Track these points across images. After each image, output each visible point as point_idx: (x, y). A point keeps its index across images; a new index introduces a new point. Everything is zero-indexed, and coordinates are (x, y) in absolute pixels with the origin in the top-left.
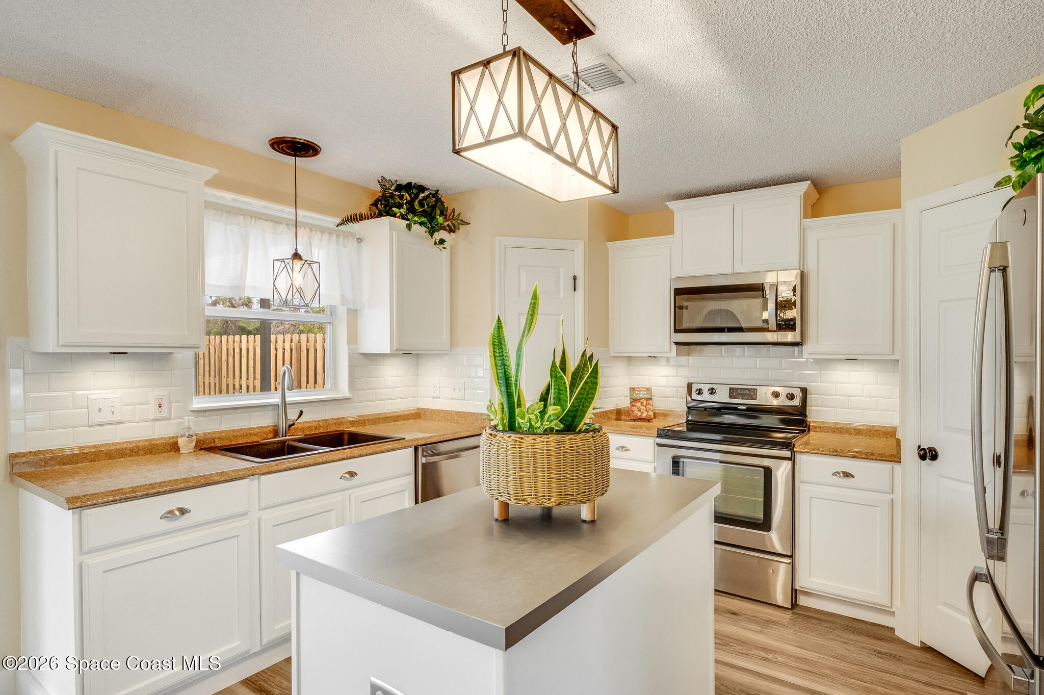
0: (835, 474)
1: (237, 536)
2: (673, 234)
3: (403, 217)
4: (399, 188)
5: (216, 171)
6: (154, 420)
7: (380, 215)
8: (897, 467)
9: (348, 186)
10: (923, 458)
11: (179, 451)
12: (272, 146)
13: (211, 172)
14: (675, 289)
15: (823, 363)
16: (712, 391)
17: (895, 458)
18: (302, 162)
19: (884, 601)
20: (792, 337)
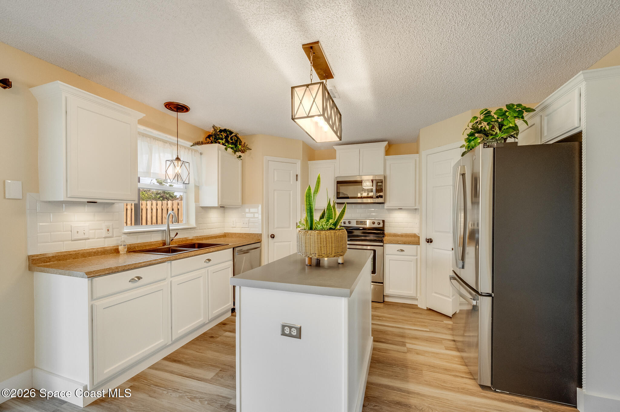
0: (398, 250)
1: (162, 290)
2: (336, 159)
3: (223, 144)
4: (221, 131)
5: (145, 115)
6: (105, 238)
7: (212, 143)
8: (419, 246)
9: (196, 128)
10: (428, 242)
11: (119, 252)
12: (166, 106)
13: (142, 115)
14: (337, 181)
15: (391, 210)
16: (349, 223)
17: (418, 243)
18: (181, 115)
19: (414, 295)
20: (380, 200)
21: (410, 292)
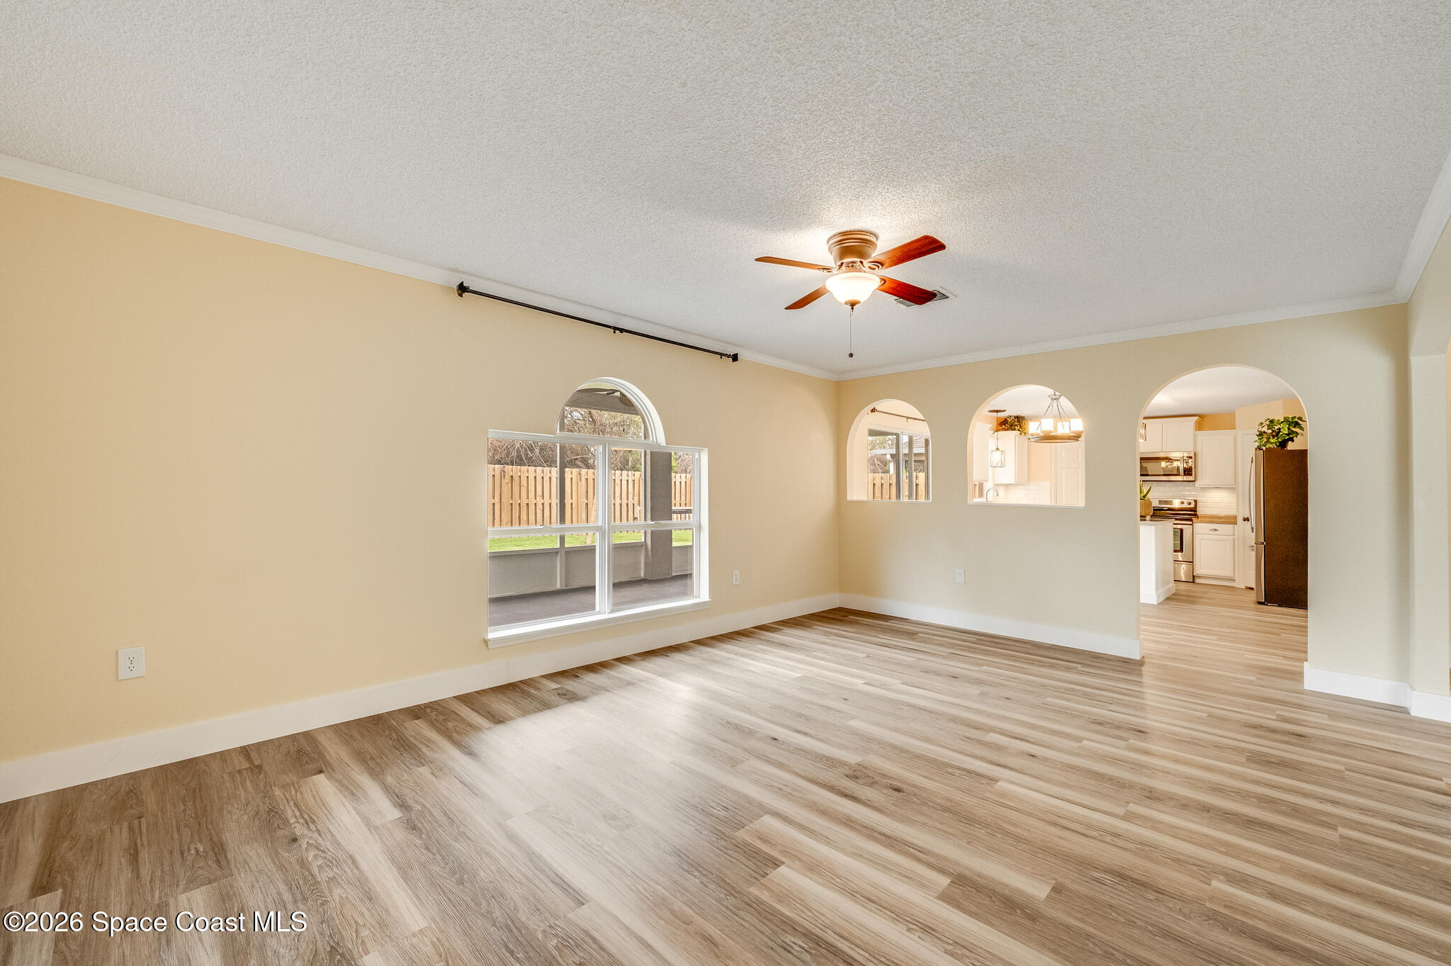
0: (1211, 530)
3: (1019, 430)
7: (1008, 430)
8: (1235, 526)
10: (1244, 520)
15: (1204, 489)
16: (1152, 502)
17: (1235, 523)
19: (1232, 576)
20: (1190, 478)
21: (1227, 573)
